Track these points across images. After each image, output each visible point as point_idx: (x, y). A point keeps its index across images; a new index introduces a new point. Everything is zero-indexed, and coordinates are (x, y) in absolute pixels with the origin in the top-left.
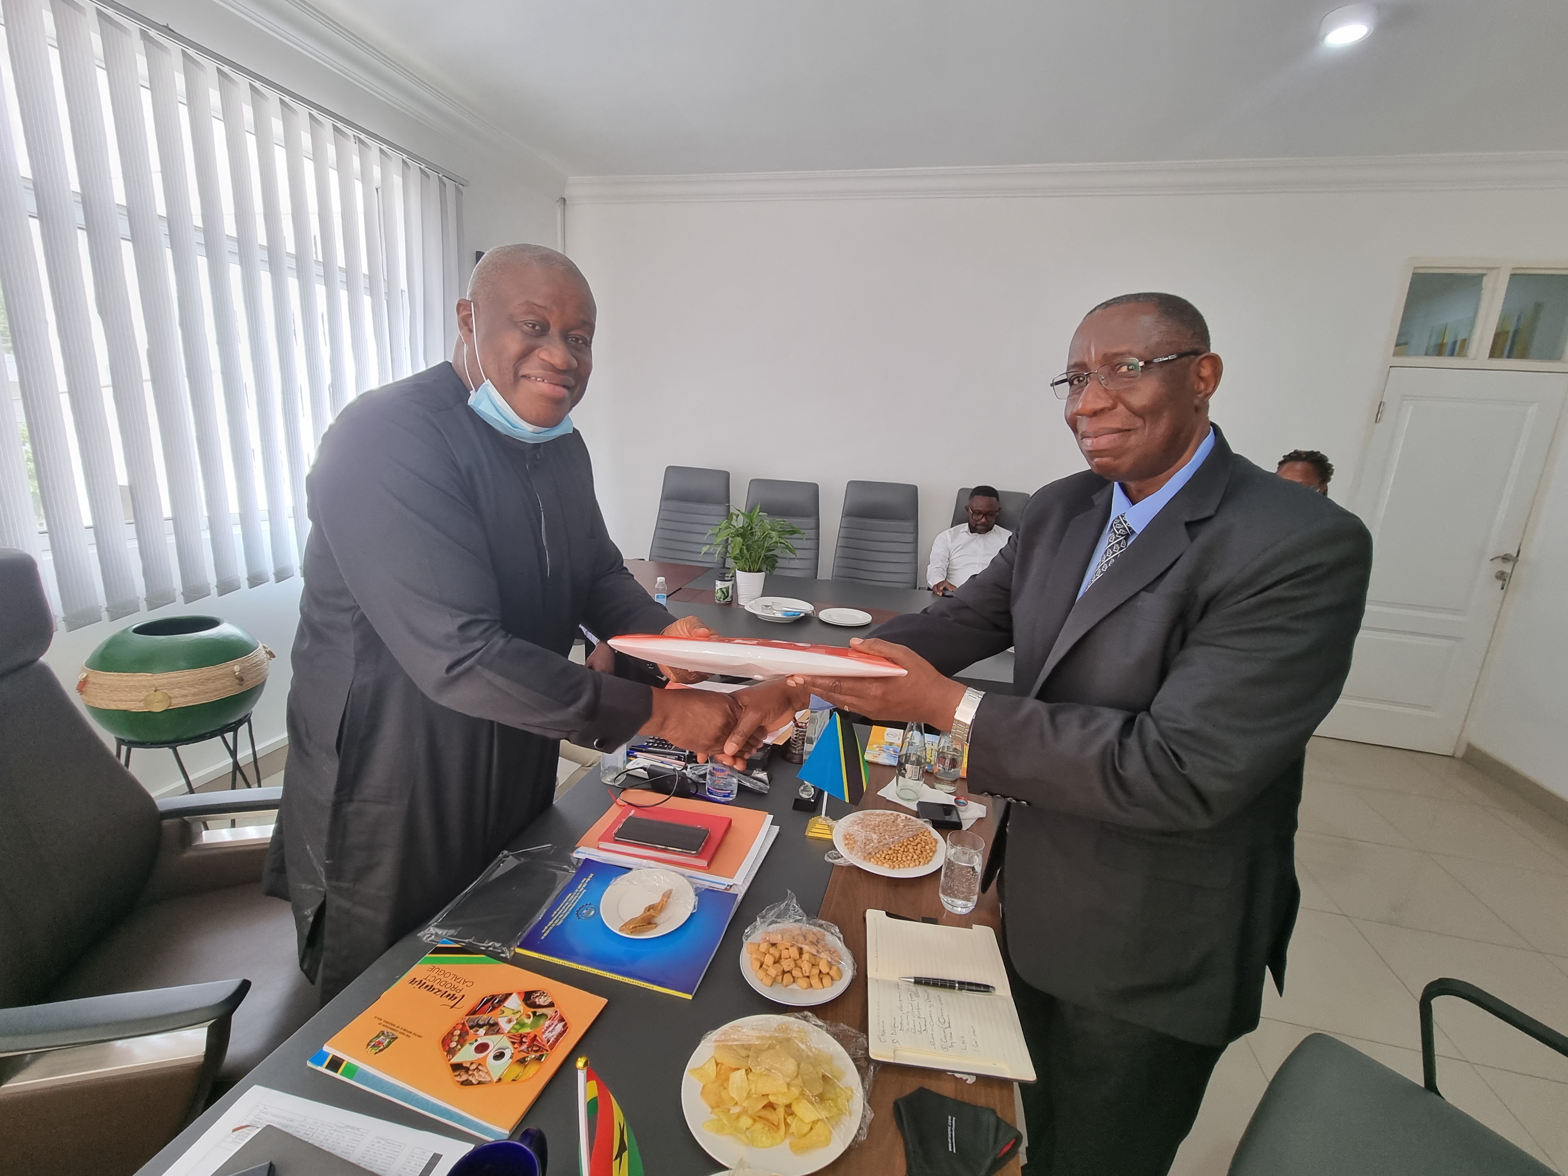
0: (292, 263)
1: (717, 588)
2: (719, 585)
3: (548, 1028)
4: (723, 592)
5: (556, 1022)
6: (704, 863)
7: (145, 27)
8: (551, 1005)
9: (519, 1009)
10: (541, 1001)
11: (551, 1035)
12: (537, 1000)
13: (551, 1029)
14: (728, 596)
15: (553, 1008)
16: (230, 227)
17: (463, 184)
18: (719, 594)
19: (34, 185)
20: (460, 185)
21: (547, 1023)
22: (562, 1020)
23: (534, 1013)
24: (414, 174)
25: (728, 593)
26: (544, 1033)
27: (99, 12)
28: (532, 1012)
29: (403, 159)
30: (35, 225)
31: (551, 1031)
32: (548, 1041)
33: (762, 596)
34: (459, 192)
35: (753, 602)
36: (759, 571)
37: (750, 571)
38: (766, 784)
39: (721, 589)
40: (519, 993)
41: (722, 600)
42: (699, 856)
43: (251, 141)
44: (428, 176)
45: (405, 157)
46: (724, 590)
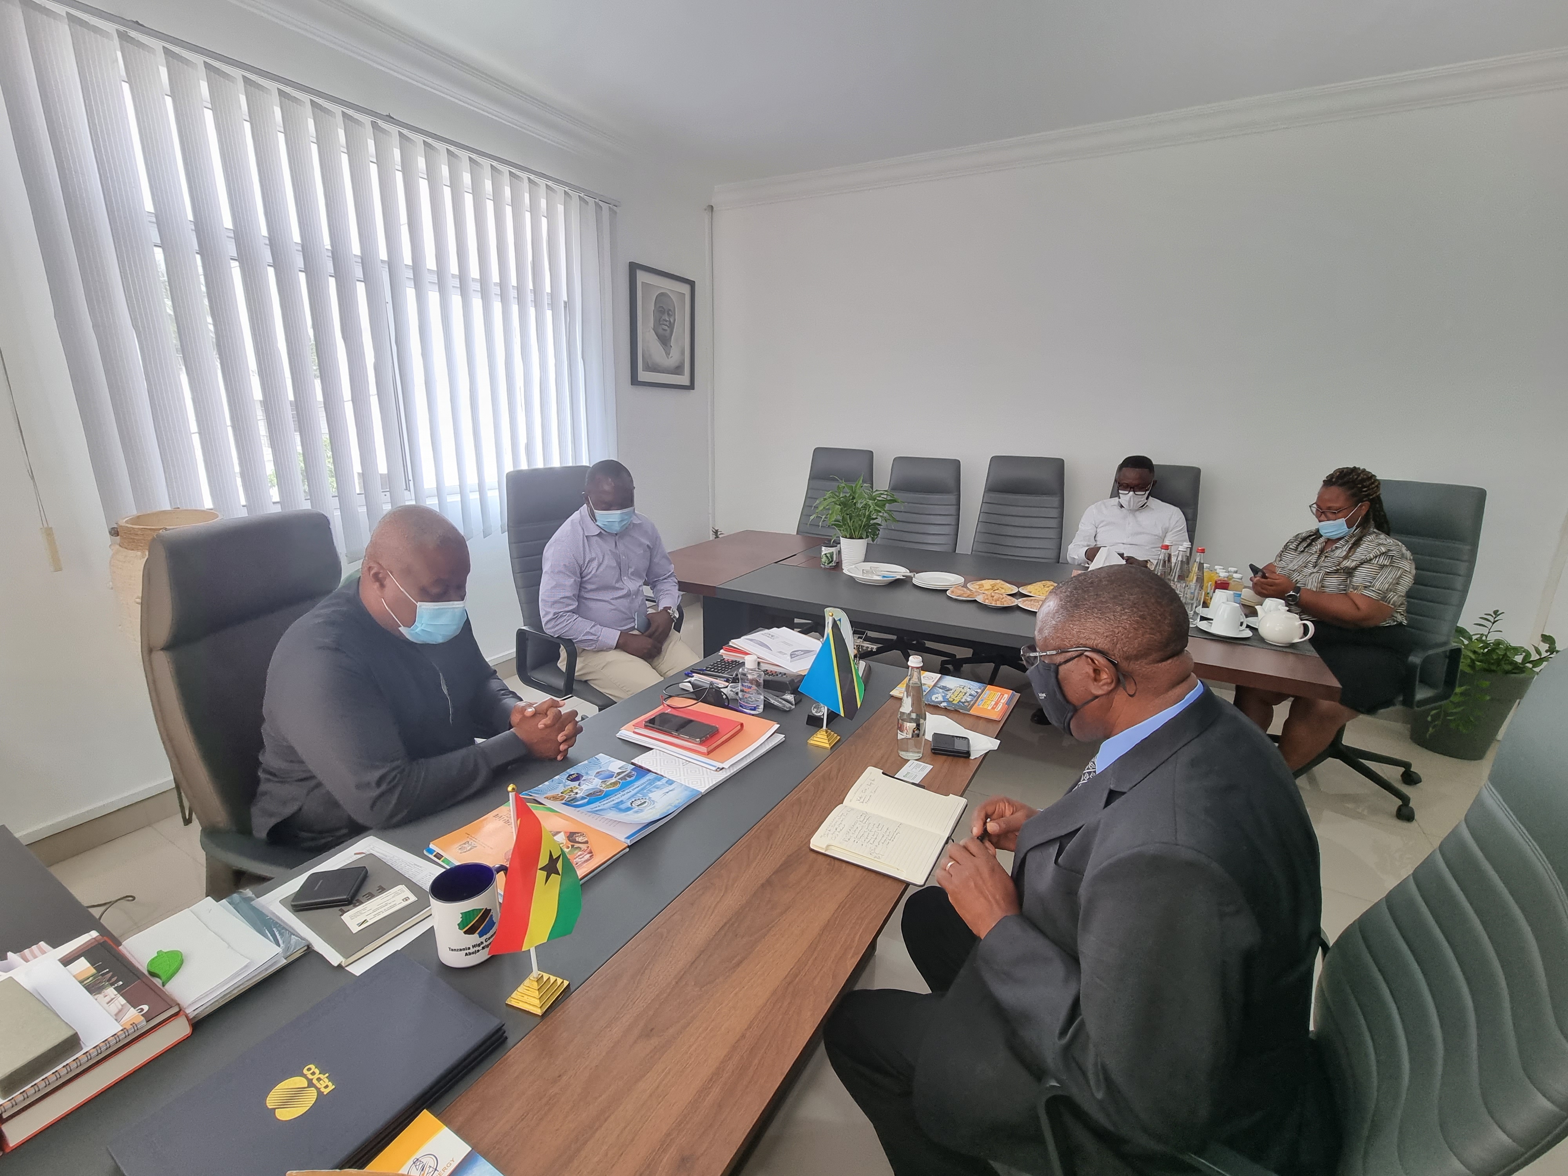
0: (477, 286)
1: (823, 554)
2: (825, 550)
3: (579, 856)
4: (827, 557)
5: (586, 853)
6: (704, 749)
7: (374, 119)
8: (586, 842)
9: (563, 842)
10: (580, 839)
11: (580, 860)
12: (577, 838)
13: (581, 857)
14: (832, 561)
15: (587, 845)
16: (431, 263)
17: (616, 205)
18: (824, 559)
19: (303, 248)
20: (614, 206)
21: (579, 853)
22: (591, 852)
23: (572, 846)
24: (575, 202)
25: (832, 557)
26: (575, 858)
27: (344, 114)
28: (572, 845)
29: (565, 191)
30: (302, 277)
31: (581, 858)
32: (577, 864)
33: (864, 562)
34: (613, 212)
35: (854, 566)
36: (861, 538)
37: (851, 538)
38: (792, 705)
39: (825, 554)
40: (565, 833)
41: (826, 564)
42: (702, 743)
43: (447, 192)
44: (587, 203)
45: (567, 189)
46: (828, 555)
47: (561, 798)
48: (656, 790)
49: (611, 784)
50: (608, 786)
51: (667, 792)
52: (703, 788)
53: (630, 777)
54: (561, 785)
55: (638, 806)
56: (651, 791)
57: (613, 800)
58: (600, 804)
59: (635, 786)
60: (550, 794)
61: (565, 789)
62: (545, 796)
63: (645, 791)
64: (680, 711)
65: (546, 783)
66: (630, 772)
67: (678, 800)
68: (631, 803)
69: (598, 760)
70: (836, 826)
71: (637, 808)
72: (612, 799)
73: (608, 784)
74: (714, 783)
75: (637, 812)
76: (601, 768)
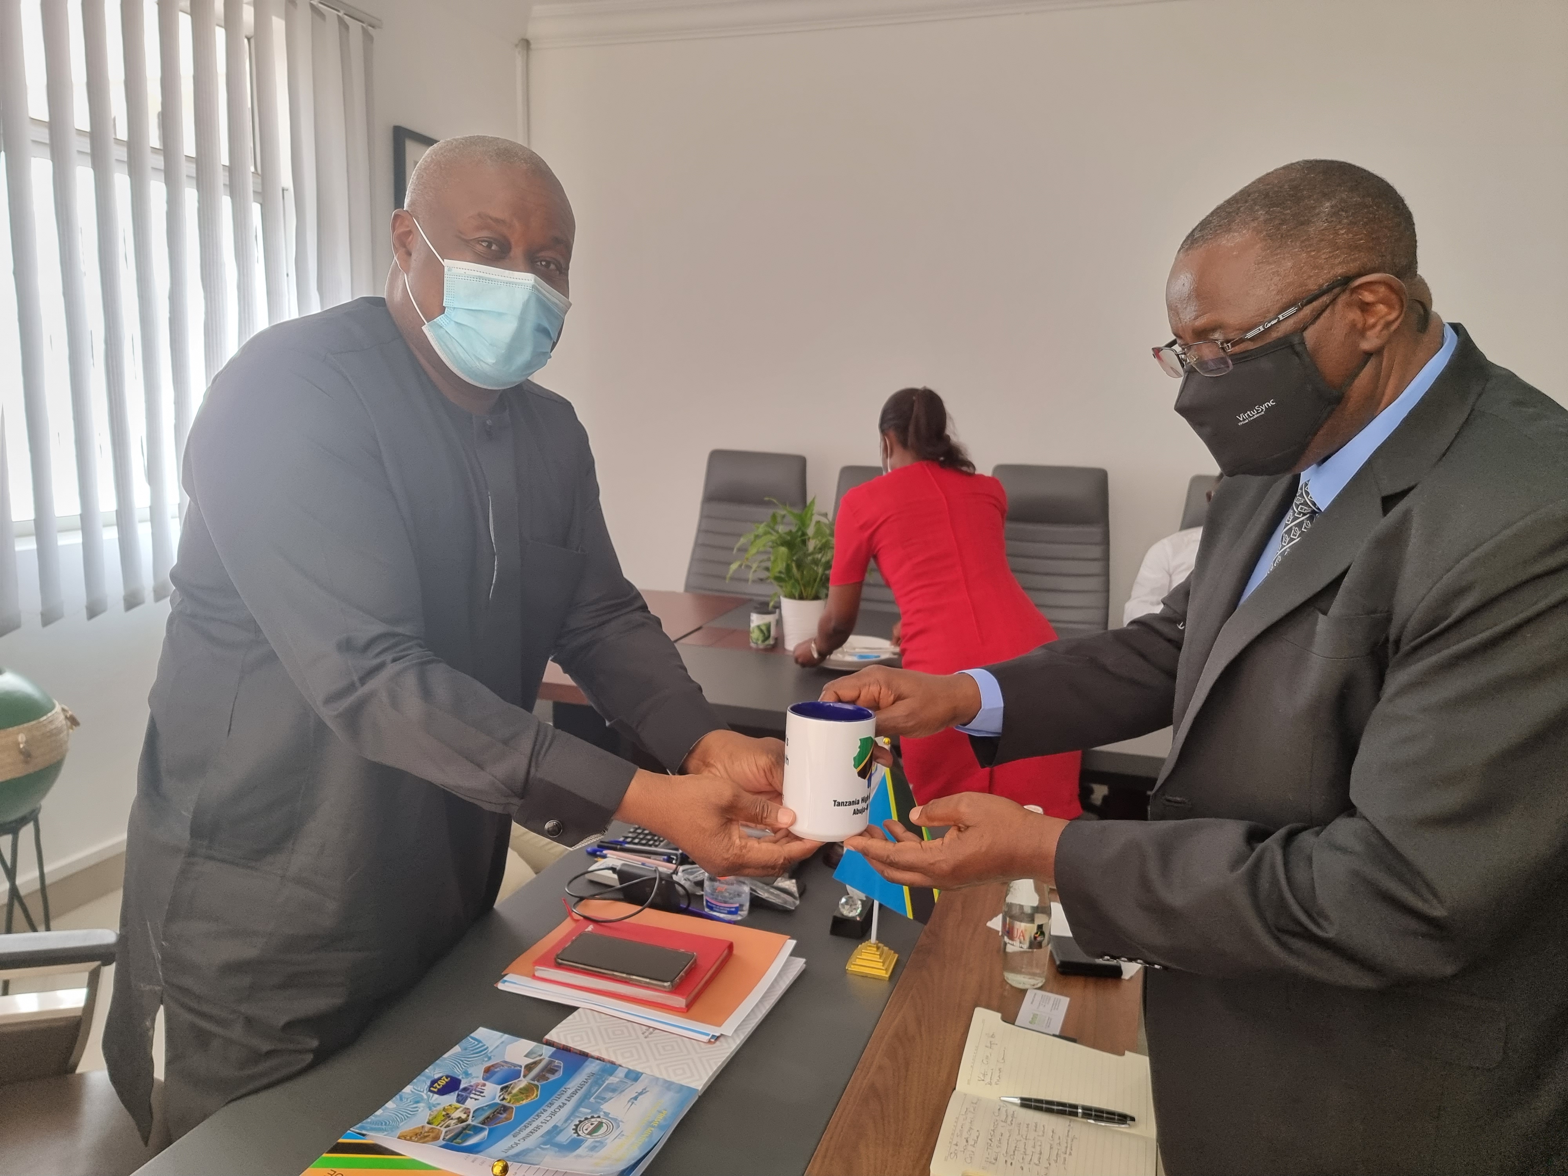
1: (752, 625)
2: (756, 620)
4: (761, 630)
6: (680, 1001)
14: (769, 637)
17: (375, 25)
18: (755, 635)
20: (371, 27)
25: (769, 631)
34: (368, 38)
36: (815, 598)
37: (801, 598)
38: (795, 898)
39: (759, 626)
41: (760, 642)
42: (676, 990)
44: (322, 15)
46: (764, 628)
47: (432, 1135)
48: (610, 1094)
49: (521, 1091)
50: (516, 1098)
51: (636, 1098)
52: (699, 1081)
53: (553, 1071)
54: (421, 1105)
55: (590, 1134)
56: (603, 1099)
57: (538, 1127)
58: (516, 1140)
59: (570, 1092)
60: (408, 1127)
61: (435, 1113)
62: (398, 1133)
63: (592, 1100)
64: (610, 928)
65: (390, 1105)
66: (550, 1063)
67: (660, 1112)
68: (576, 1130)
69: (479, 1042)
70: (965, 1135)
71: (590, 1141)
72: (534, 1125)
73: (515, 1091)
74: (715, 1068)
75: (593, 1148)
76: (490, 1058)
